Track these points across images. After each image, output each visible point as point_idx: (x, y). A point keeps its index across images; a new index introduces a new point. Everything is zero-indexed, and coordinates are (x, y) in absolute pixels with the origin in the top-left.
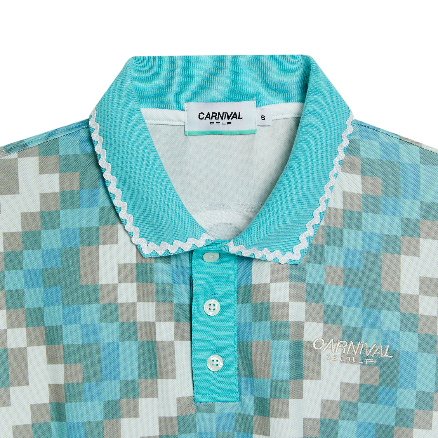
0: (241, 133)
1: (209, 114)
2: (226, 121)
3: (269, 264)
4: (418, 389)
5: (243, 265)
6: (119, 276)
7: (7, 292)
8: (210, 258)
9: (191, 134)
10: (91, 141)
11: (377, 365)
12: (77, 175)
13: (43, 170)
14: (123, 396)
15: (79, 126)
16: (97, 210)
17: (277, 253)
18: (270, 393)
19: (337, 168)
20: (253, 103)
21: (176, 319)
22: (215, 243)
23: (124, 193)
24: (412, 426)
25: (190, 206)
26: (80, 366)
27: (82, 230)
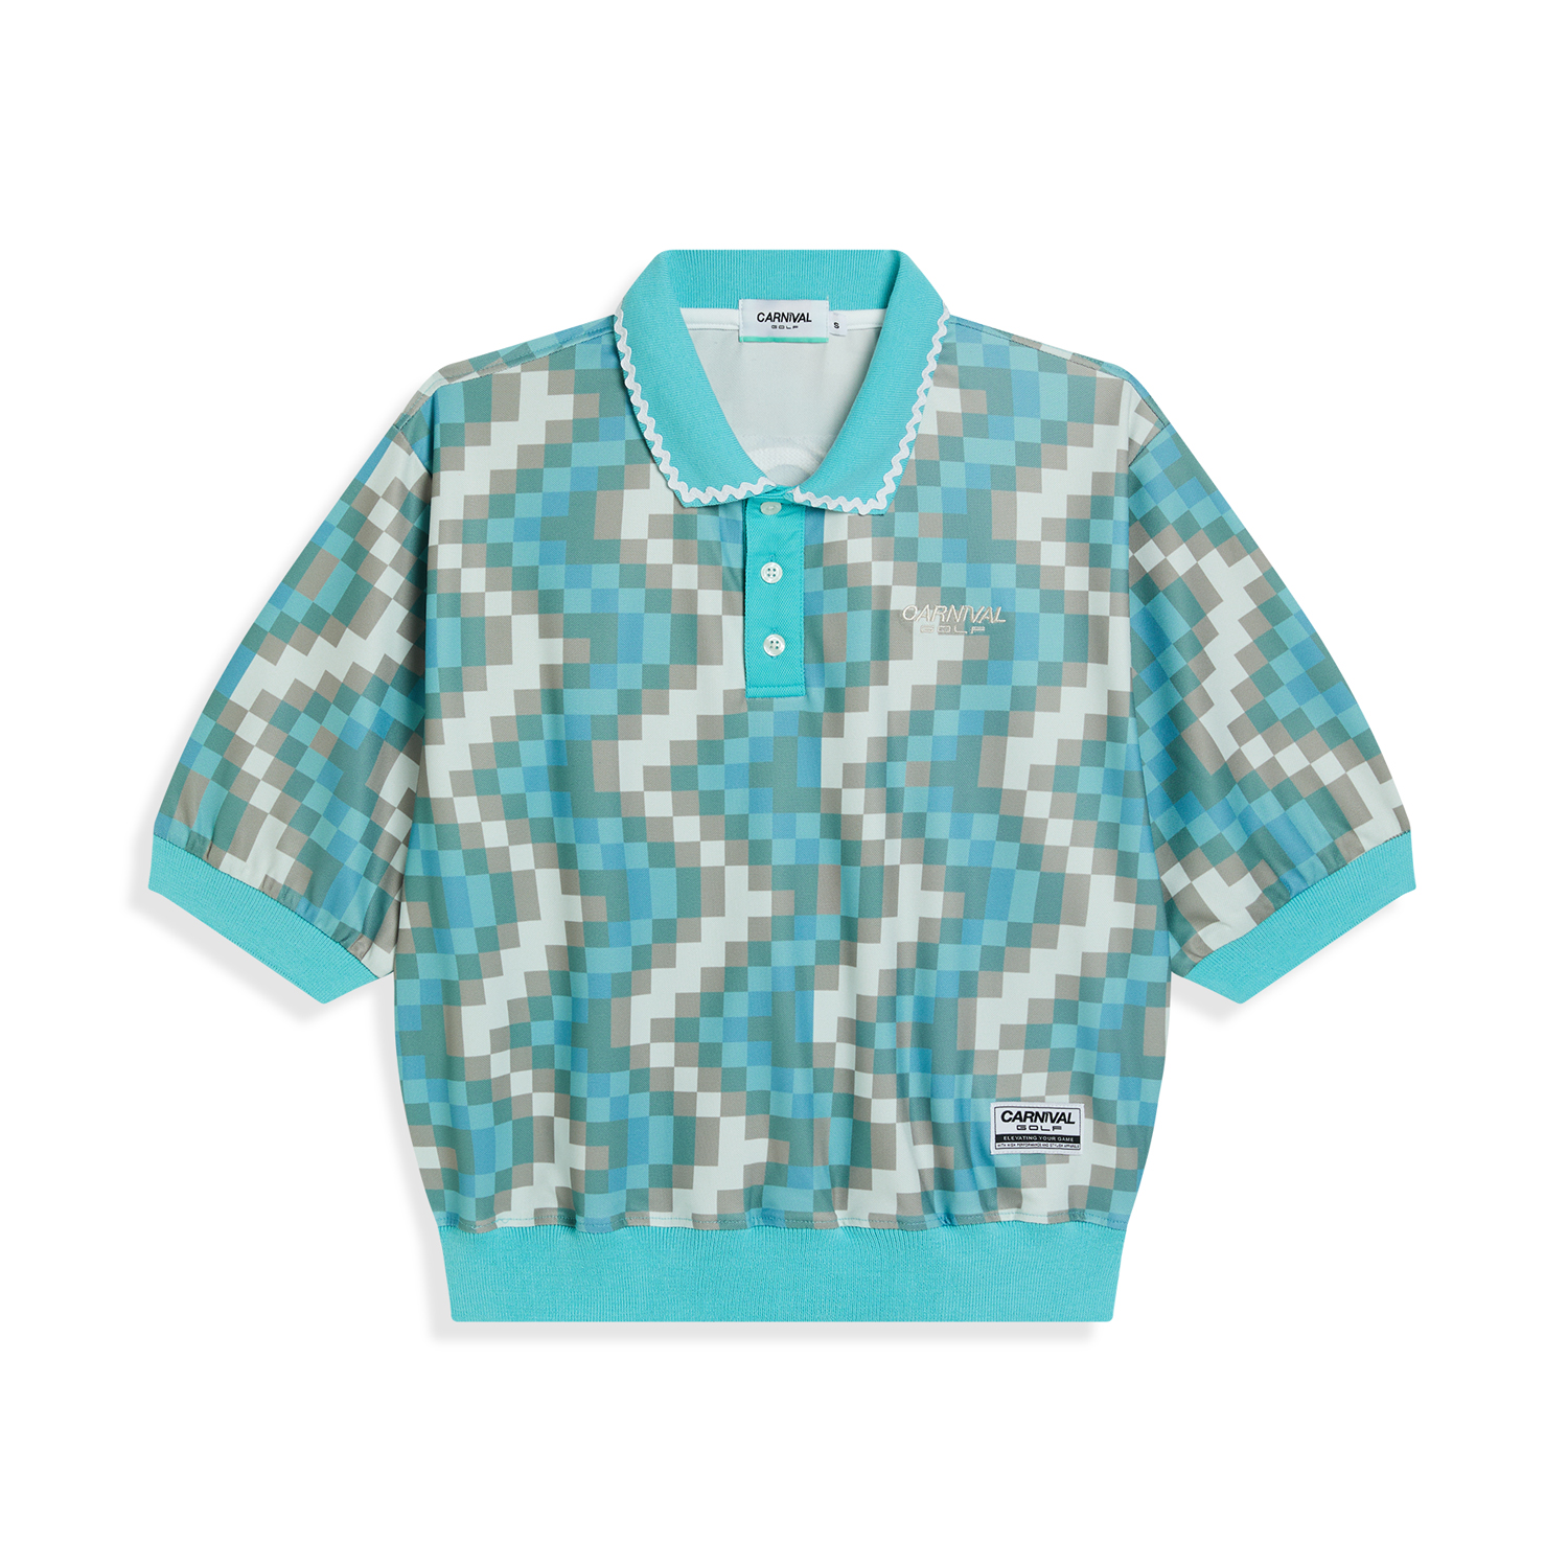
0: (810, 341)
1: (770, 314)
2: (791, 324)
3: (846, 516)
4: (1041, 659)
5: (813, 519)
6: (650, 529)
7: (489, 545)
8: (770, 509)
9: (747, 340)
10: (616, 351)
11: (985, 633)
12: (596, 397)
13: (553, 389)
14: (646, 685)
15: (601, 331)
16: (622, 444)
17: (856, 502)
18: (844, 680)
19: (928, 382)
20: (825, 304)
21: (725, 588)
22: (776, 490)
23: (658, 423)
24: (1033, 709)
25: (745, 441)
26: (587, 641)
27: (600, 469)
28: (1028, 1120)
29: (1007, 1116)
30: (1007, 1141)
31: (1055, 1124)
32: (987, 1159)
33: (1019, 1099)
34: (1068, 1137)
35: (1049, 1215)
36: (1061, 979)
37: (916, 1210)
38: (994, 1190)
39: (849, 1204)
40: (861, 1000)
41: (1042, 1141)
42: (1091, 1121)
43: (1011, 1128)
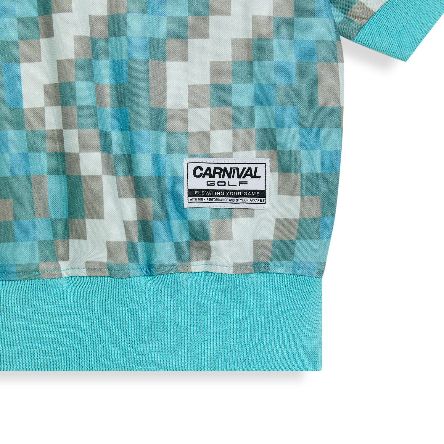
28: (217, 176)
29: (198, 172)
30: (198, 196)
31: (242, 180)
32: (181, 213)
33: (208, 156)
34: (254, 191)
35: (235, 266)
36: (236, 43)
37: (122, 258)
38: (188, 242)
39: (70, 254)
40: (61, 65)
41: (229, 196)
42: (276, 174)
43: (201, 184)
